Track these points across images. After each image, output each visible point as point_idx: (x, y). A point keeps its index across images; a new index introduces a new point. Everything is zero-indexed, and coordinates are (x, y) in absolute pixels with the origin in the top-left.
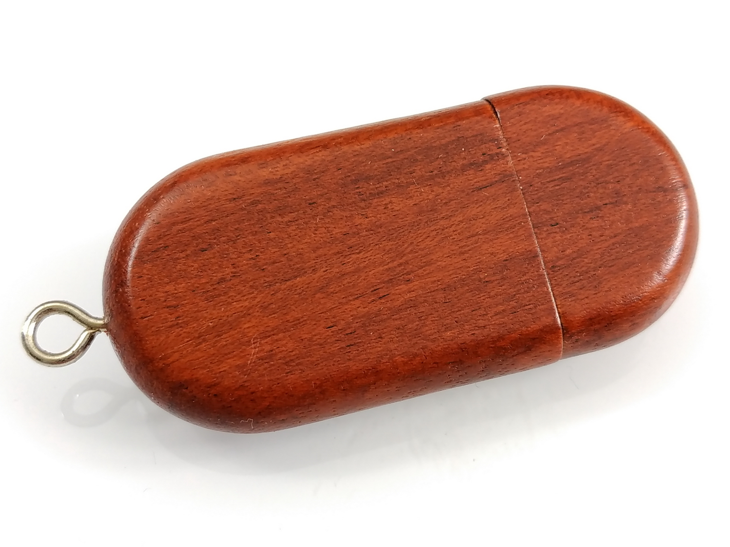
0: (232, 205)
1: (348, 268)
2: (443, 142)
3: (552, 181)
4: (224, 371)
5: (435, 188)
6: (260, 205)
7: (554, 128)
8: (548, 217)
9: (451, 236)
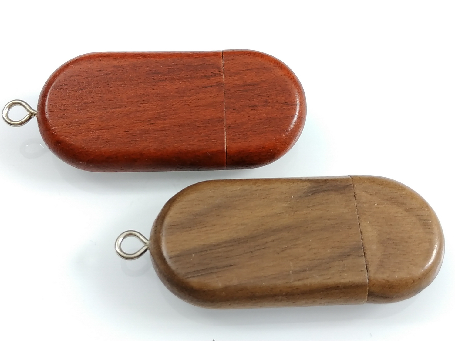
0: (98, 73)
1: (141, 109)
2: (196, 64)
3: (239, 91)
4: (78, 140)
5: (187, 83)
6: (110, 75)
7: (246, 68)
8: (233, 105)
9: (188, 104)
